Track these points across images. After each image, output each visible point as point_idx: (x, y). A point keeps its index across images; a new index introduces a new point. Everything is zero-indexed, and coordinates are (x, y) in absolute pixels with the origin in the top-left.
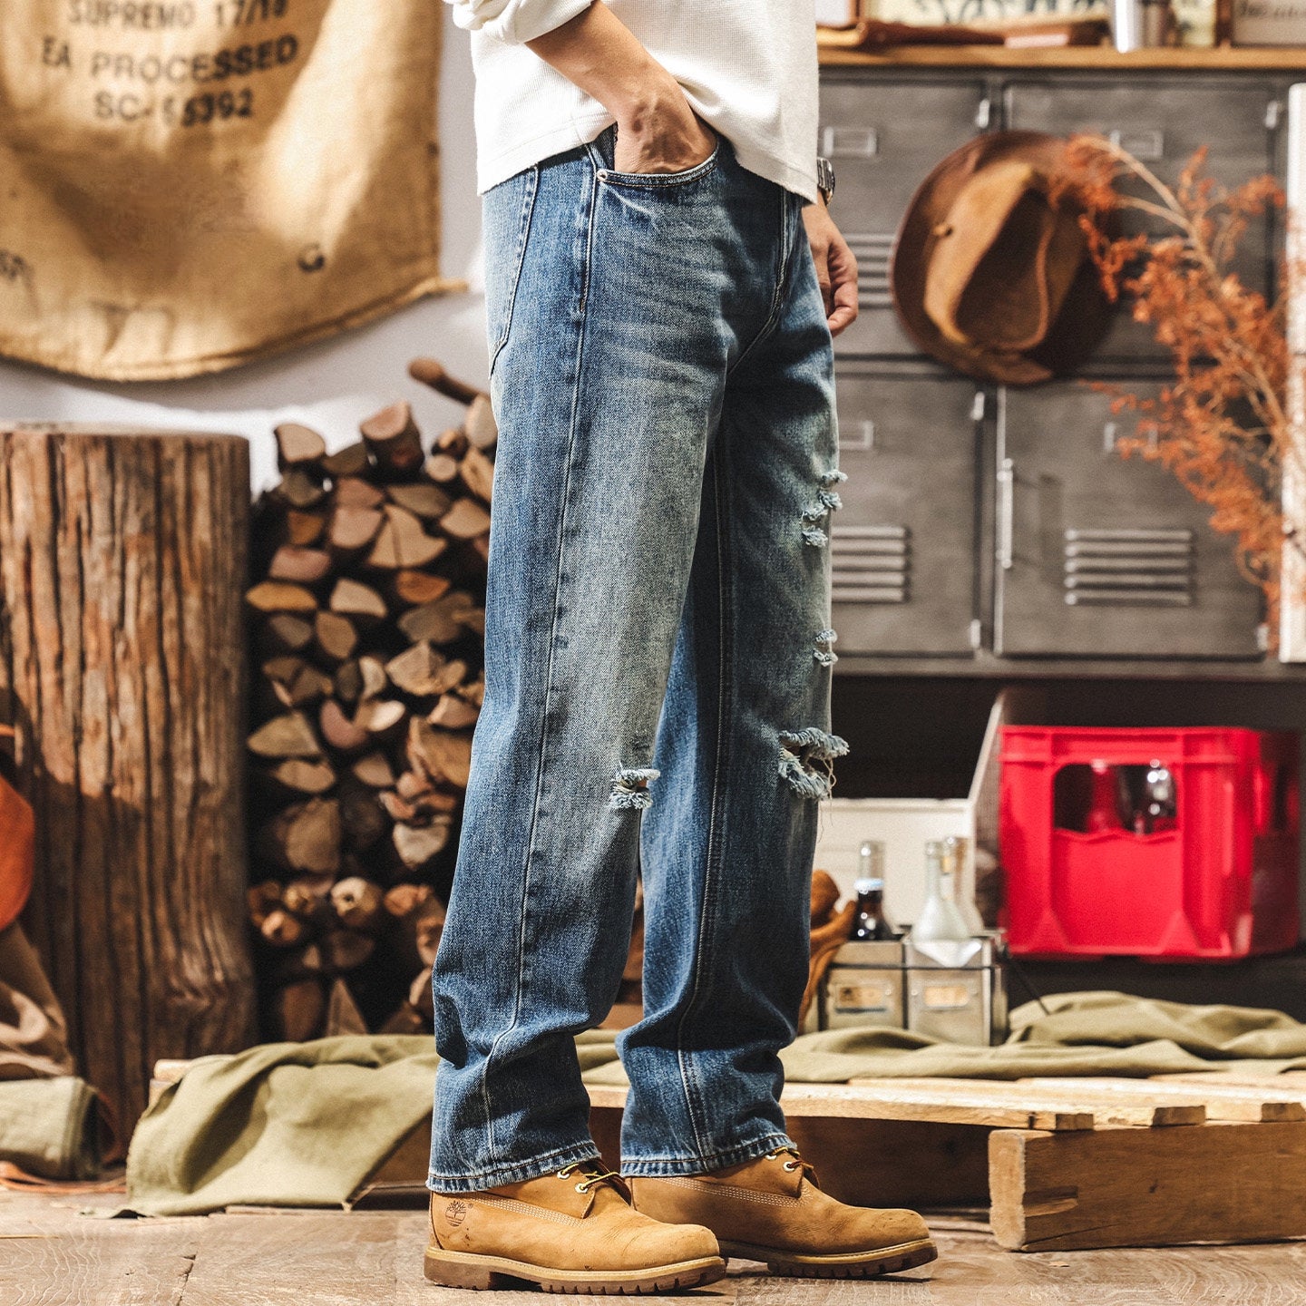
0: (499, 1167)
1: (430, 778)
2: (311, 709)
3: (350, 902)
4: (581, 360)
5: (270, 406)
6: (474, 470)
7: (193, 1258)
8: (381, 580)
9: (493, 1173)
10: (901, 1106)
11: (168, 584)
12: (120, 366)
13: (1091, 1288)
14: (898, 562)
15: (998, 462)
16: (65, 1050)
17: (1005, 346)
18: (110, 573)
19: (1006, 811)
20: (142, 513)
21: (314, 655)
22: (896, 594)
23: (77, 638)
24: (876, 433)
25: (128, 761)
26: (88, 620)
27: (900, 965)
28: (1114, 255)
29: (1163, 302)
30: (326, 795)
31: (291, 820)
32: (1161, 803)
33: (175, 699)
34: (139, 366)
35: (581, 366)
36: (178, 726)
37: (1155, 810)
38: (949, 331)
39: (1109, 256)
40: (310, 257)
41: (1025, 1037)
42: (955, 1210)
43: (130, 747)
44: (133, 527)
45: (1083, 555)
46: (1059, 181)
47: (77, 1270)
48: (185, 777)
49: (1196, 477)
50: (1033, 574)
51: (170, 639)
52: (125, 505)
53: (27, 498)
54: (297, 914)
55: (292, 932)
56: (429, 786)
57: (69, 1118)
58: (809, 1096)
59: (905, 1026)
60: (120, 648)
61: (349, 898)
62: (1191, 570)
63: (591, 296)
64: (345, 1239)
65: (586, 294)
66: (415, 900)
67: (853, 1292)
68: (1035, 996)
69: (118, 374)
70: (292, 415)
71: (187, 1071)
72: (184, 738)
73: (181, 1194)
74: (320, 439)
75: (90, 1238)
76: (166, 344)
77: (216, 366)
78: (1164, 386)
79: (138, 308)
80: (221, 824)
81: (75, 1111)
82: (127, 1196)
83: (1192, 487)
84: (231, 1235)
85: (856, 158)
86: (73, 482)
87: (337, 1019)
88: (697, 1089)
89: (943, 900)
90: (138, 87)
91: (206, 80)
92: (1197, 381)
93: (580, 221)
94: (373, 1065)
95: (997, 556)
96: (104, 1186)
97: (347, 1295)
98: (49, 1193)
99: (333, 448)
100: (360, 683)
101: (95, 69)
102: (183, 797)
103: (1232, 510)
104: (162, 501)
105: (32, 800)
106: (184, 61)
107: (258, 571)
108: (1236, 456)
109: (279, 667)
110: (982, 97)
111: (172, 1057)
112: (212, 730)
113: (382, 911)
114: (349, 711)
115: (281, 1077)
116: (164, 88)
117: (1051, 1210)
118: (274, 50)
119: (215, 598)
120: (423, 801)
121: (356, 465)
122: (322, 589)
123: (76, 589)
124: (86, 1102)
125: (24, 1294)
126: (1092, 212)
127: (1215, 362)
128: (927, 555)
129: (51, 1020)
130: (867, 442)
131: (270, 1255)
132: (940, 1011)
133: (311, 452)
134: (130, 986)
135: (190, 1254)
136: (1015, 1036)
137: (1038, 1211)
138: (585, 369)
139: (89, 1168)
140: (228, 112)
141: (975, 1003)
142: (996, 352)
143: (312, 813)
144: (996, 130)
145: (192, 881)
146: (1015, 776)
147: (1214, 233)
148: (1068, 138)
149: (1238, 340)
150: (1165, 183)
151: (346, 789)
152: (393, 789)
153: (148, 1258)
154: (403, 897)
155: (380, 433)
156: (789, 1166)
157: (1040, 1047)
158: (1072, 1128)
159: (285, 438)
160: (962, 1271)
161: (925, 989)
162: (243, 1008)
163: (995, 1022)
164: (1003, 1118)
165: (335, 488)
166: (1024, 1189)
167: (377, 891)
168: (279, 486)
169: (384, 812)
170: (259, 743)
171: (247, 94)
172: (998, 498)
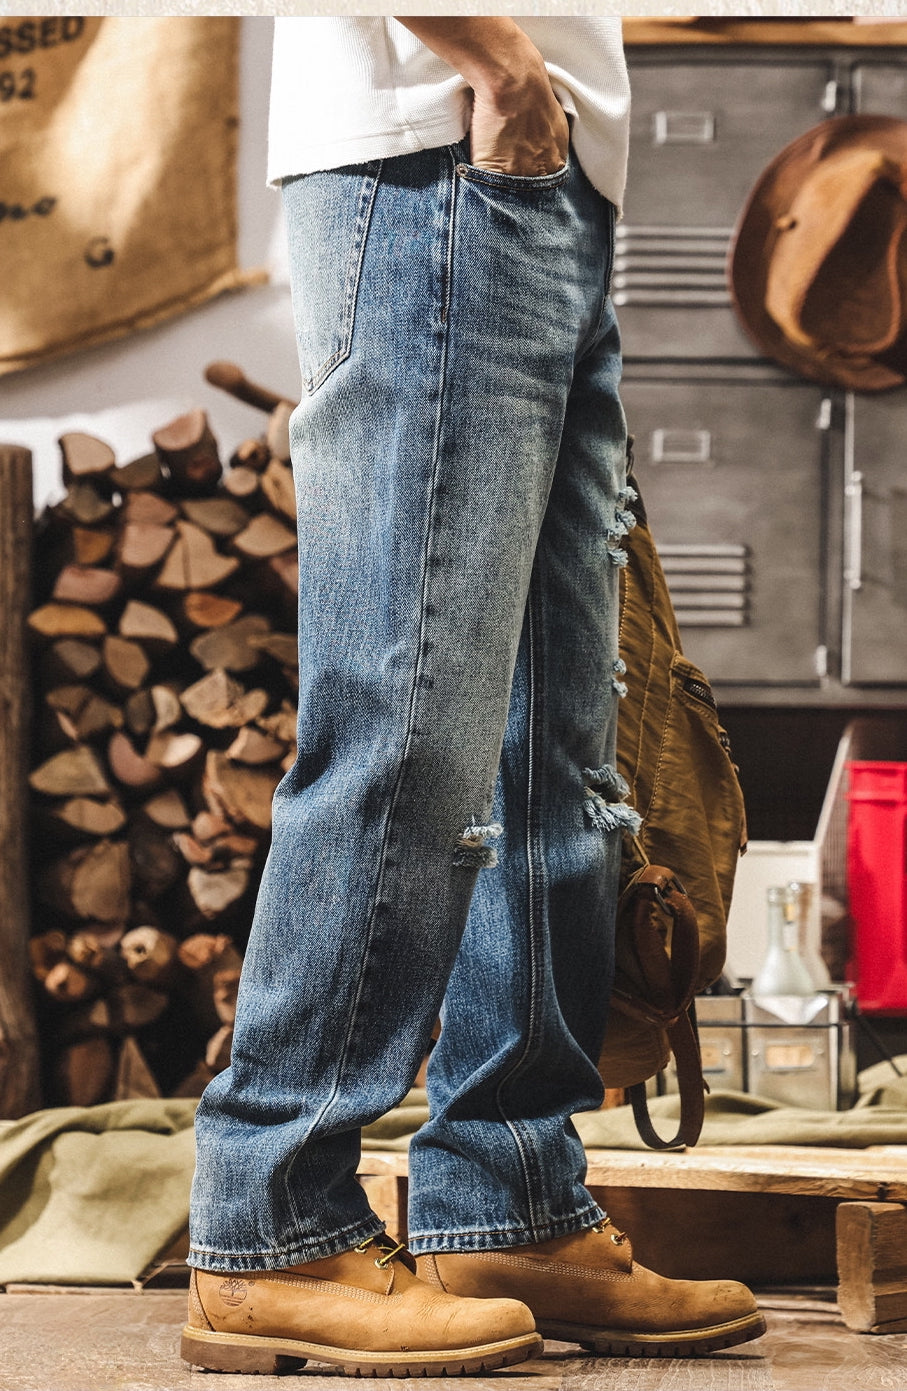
0: (306, 1241)
1: (228, 818)
2: (99, 740)
3: (142, 954)
4: (445, 376)
5: (55, 414)
6: (277, 484)
8: (170, 602)
9: (299, 1250)
10: (741, 1176)
14: (737, 583)
15: (846, 474)
17: (853, 348)
19: (854, 853)
21: (102, 684)
22: (735, 618)
24: (713, 443)
27: (739, 1022)
30: (115, 836)
31: (79, 863)
35: (445, 382)
38: (793, 331)
40: (98, 252)
41: (875, 1101)
42: (797, 1288)
50: (884, 595)
54: (83, 967)
55: (78, 987)
56: (227, 827)
58: (643, 1165)
59: (746, 1089)
61: (140, 949)
63: (454, 306)
64: (137, 1320)
65: (448, 303)
66: (212, 950)
67: (688, 1377)
68: (886, 1056)
70: (78, 423)
74: (109, 449)
80: (2, 867)
84: (13, 1316)
85: (693, 145)
87: (127, 1082)
88: (535, 1153)
89: (786, 951)
93: (438, 220)
94: (166, 1131)
95: (845, 576)
97: (138, 1381)
99: (123, 459)
100: (152, 715)
107: (41, 592)
109: (64, 698)
110: (829, 79)
113: (176, 963)
114: (140, 745)
115: (65, 1145)
117: (903, 1288)
118: (58, 29)
120: (220, 843)
121: (148, 478)
122: (110, 611)
128: (769, 574)
130: (704, 453)
132: (783, 1073)
133: (100, 464)
136: (864, 1100)
137: (888, 1290)
138: (449, 385)
140: (8, 94)
141: (821, 1066)
142: (843, 355)
143: (99, 857)
144: (844, 115)
146: (865, 815)
151: (137, 831)
152: (188, 830)
154: (199, 948)
155: (172, 444)
156: (617, 1239)
157: (892, 1112)
159: (70, 448)
160: (807, 1355)
161: (767, 1048)
162: (24, 1068)
163: (843, 1084)
164: (851, 1189)
165: (125, 503)
166: (874, 1267)
167: (171, 941)
168: (65, 501)
169: (178, 855)
170: (41, 780)
171: (29, 74)
172: (846, 514)
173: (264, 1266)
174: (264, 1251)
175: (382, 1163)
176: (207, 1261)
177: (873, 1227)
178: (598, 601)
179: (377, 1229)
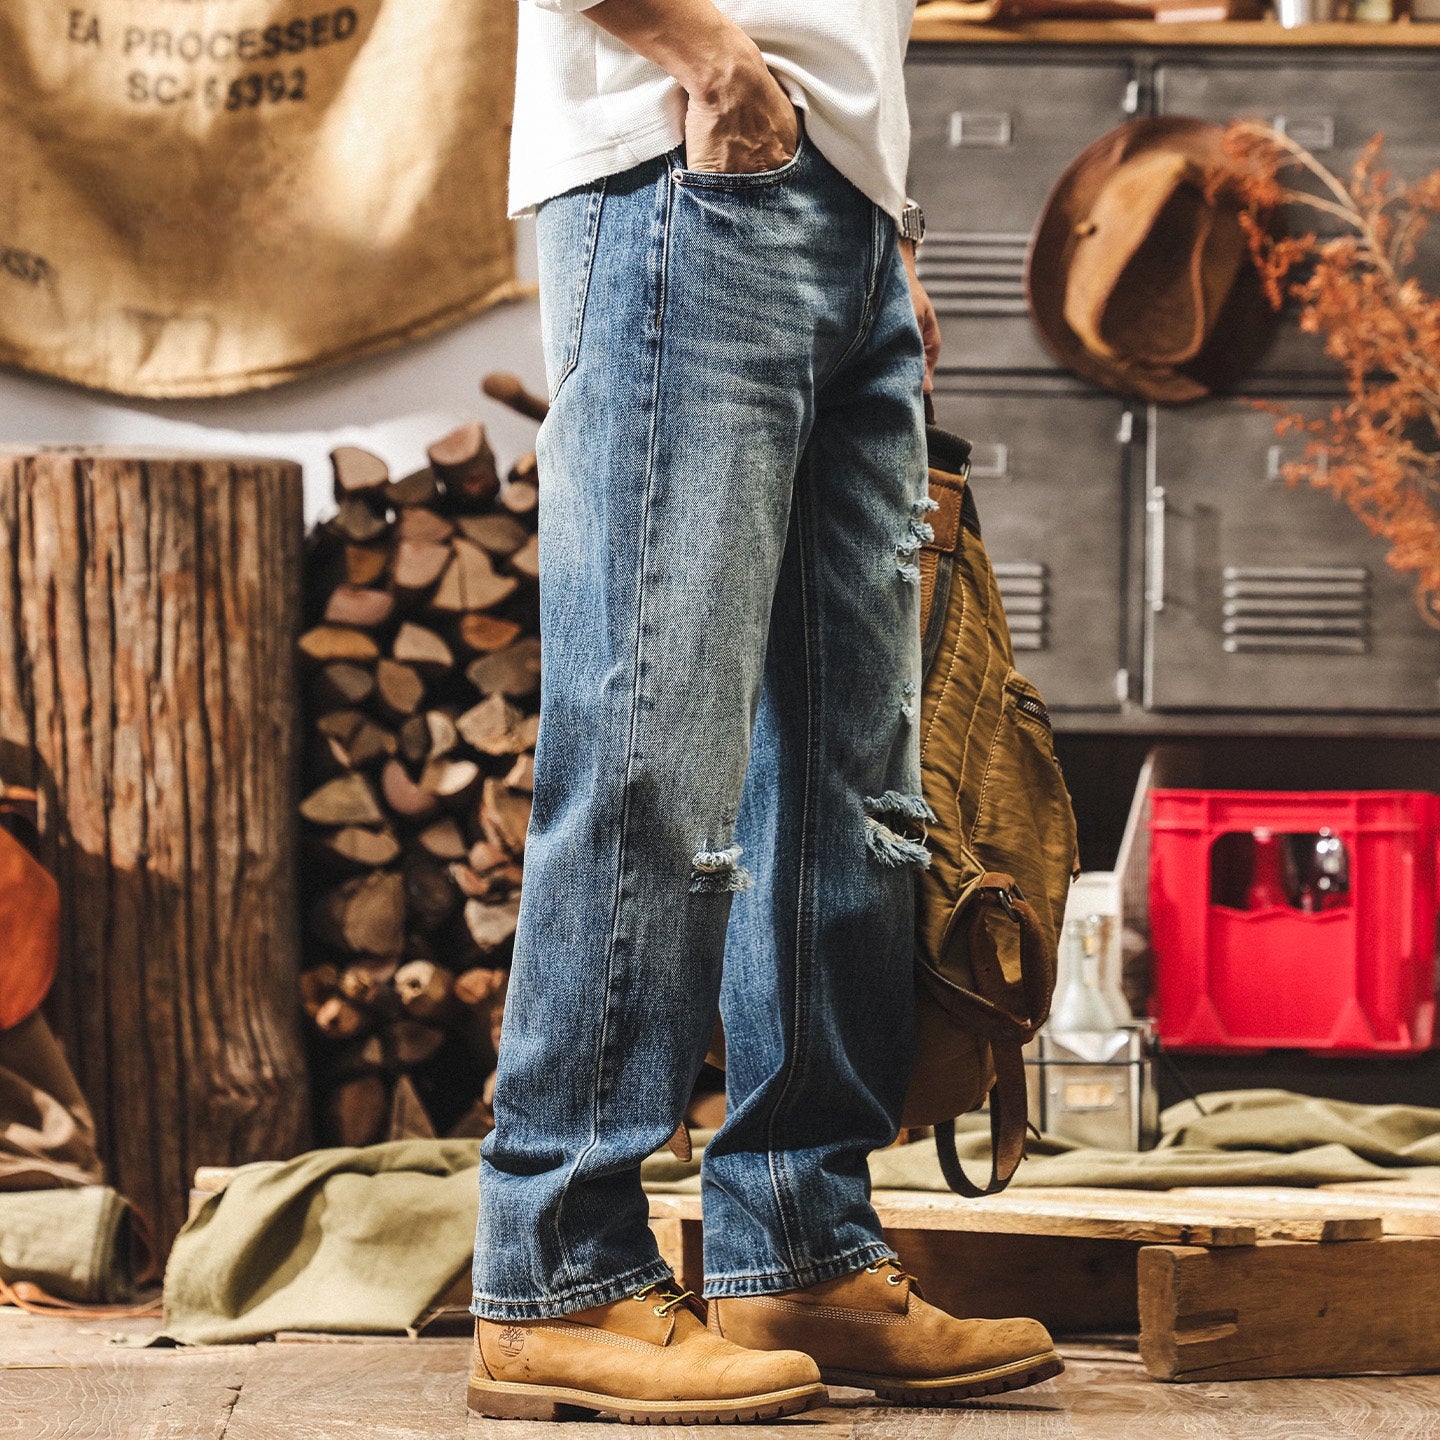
0: (578, 1289)
1: (506, 849)
2: (372, 770)
3: (416, 989)
4: (659, 384)
5: (327, 427)
7: (239, 1389)
8: (446, 624)
10: (1039, 1218)
11: (210, 629)
12: (156, 381)
13: (1252, 1419)
14: (1035, 604)
15: (1147, 489)
16: (94, 1156)
17: (1155, 359)
18: (144, 617)
19: (1156, 885)
20: (181, 548)
21: (375, 709)
22: (1033, 640)
23: (107, 690)
24: (1009, 458)
25: (165, 827)
26: (119, 670)
27: (1037, 1059)
28: (1279, 255)
29: (1334, 310)
30: (389, 867)
31: (351, 895)
32: (1332, 877)
33: (218, 759)
34: (177, 382)
35: (658, 391)
36: (222, 789)
37: (1325, 884)
38: (1093, 342)
39: (1274, 258)
41: (1178, 1141)
42: (1096, 1337)
43: (167, 813)
44: (170, 564)
45: (1243, 596)
46: (1216, 173)
47: (107, 1402)
48: (229, 847)
49: (1371, 507)
50: (1187, 618)
51: (212, 691)
52: (162, 539)
53: (51, 530)
54: (356, 1003)
55: (350, 1023)
56: (505, 858)
57: (98, 1233)
58: (931, 1207)
59: (1042, 1129)
60: (156, 701)
61: (415, 984)
62: (1366, 614)
63: (668, 313)
64: (410, 1370)
65: (662, 309)
66: (489, 985)
67: (983, 1423)
68: (1189, 1094)
69: (154, 391)
70: (350, 437)
71: (233, 1180)
72: (228, 801)
73: (224, 1319)
74: (382, 464)
75: (122, 1368)
76: (208, 356)
77: (264, 381)
78: (1336, 405)
79: (176, 316)
80: (271, 899)
81: (104, 1226)
82: (164, 1320)
83: (1367, 518)
84: (282, 1366)
85: (989, 147)
86: (103, 514)
87: (401, 1122)
88: (790, 1193)
89: (1086, 986)
90: (176, 67)
91: (253, 58)
92: (1372, 398)
93: (655, 229)
94: (442, 1173)
95: (1146, 597)
96: (138, 1310)
97: (412, 1428)
98: (75, 1317)
99: (397, 474)
100: (428, 743)
101: (128, 46)
102: (227, 869)
103: (1412, 545)
104: (204, 535)
105: (57, 873)
106: (228, 37)
107: (312, 614)
108: (1416, 484)
109: (335, 723)
110: (1129, 78)
111: (214, 1164)
112: (261, 796)
113: (452, 998)
114: (415, 772)
115: (337, 1187)
116: (205, 67)
117: (1206, 1336)
118: (330, 25)
119: (263, 646)
120: (498, 874)
121: (423, 493)
122: (384, 634)
123: (107, 634)
124: (118, 1213)
125: (48, 1426)
126: (1254, 207)
127: (1392, 378)
128: (1068, 595)
129: (77, 1121)
130: (1000, 468)
131: (325, 1386)
132: (1082, 1112)
133: (372, 478)
134: (167, 1082)
135: (236, 1385)
136: (1167, 1140)
137: (1192, 1338)
138: (663, 394)
139: (121, 1289)
140: (278, 94)
141: (1122, 1103)
142: (1146, 365)
143: (371, 888)
144: (1144, 117)
145: (238, 965)
146: (1167, 845)
147: (1391, 233)
148: (1227, 124)
149: (1418, 353)
150: (1335, 174)
151: (412, 862)
152: (464, 861)
153: (189, 1389)
154: (475, 982)
155: (448, 458)
156: (893, 1279)
157: (1197, 1152)
158: (1231, 1243)
159: (343, 465)
160: (1109, 1403)
161: (1065, 1087)
162: (295, 1107)
163: (1144, 1124)
164: (1153, 1232)
165: (399, 519)
166: (1177, 1313)
167: (446, 974)
168: (336, 517)
169: (454, 887)
170: (313, 809)
171: (300, 74)
172: (1148, 530)
173: (539, 1314)
174: (538, 1299)
175: (665, 1205)
176: (486, 1309)
177: (1176, 1272)
178: (885, 620)
179: (659, 1274)
